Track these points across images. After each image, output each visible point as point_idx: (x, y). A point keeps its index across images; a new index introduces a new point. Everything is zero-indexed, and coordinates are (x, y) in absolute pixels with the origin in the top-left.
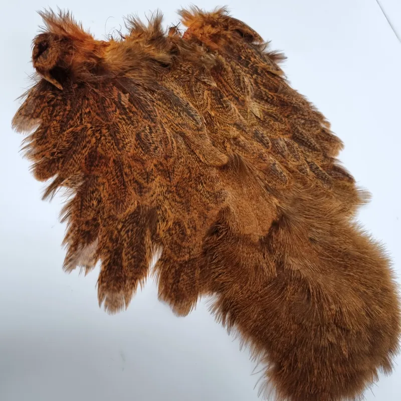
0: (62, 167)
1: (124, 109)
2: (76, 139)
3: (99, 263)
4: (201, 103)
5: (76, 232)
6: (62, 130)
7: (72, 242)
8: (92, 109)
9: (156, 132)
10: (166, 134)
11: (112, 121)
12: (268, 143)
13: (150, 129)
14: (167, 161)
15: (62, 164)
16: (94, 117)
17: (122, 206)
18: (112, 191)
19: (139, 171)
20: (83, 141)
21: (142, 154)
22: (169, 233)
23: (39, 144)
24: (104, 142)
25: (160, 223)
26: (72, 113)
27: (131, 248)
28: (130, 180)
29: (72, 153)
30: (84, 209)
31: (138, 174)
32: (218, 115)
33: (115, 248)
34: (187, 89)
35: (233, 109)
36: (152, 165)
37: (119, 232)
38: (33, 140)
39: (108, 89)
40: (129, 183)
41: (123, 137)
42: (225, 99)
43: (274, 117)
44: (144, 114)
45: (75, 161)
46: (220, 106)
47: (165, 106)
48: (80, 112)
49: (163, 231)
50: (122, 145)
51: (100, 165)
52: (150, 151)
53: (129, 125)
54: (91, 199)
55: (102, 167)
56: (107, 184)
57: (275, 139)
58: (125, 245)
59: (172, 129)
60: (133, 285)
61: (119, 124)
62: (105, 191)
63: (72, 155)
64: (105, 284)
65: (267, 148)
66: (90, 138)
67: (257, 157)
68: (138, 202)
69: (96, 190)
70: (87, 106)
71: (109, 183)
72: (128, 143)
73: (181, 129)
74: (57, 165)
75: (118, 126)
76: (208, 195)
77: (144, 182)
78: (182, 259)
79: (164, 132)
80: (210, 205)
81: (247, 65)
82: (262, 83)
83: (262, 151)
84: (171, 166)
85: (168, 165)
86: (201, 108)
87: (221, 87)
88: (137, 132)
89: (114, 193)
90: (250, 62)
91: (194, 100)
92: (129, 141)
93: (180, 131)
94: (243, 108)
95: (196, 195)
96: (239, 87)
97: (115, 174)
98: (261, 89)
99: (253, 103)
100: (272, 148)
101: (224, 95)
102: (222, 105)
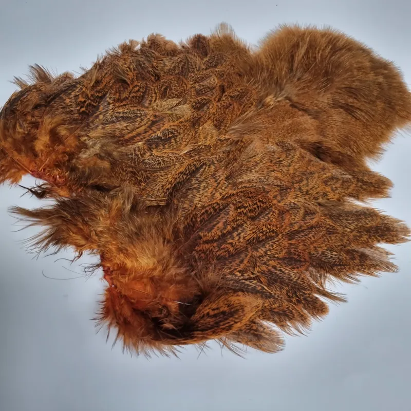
0: (309, 290)
1: (224, 235)
2: (276, 281)
3: (379, 245)
4: (175, 160)
5: (363, 267)
7: (372, 269)
8: (235, 269)
9: (240, 202)
10: (237, 193)
11: (245, 246)
12: (205, 99)
13: (239, 208)
14: (270, 191)
15: (306, 291)
16: (245, 265)
17: (331, 229)
18: (320, 239)
19: (293, 216)
20: (276, 273)
21: (274, 214)
22: (335, 190)
23: (293, 317)
24: (273, 251)
25: (329, 198)
26: (248, 289)
27: (360, 220)
28: (305, 223)
29: (292, 282)
30: (343, 263)
31: (296, 217)
32: (185, 143)
33: (365, 233)
34: (159, 174)
35: (172, 127)
36: (280, 204)
37: (352, 231)
38: (288, 323)
39: (203, 255)
40: (307, 224)
41: (262, 232)
42: (159, 134)
43: (166, 89)
44: (222, 215)
45: (299, 278)
46: (173, 140)
47: (198, 196)
48: (244, 281)
49: (334, 195)
50: (271, 233)
53: (244, 229)
54: (331, 257)
55: (299, 251)
56: (315, 245)
57: (197, 92)
58: (360, 224)
59: (225, 188)
60: (385, 217)
61: (248, 238)
62: (322, 246)
63: (294, 282)
64: (395, 238)
65: (211, 100)
66: (270, 268)
67: (228, 110)
68: (321, 216)
69: (323, 253)
70: (234, 274)
71: (314, 243)
72: (267, 227)
73: (222, 179)
74: (308, 295)
75: (250, 239)
76: (290, 156)
77: (302, 212)
78: (353, 180)
79: (236, 195)
80: (298, 155)
81: (94, 106)
82: (118, 94)
83: (219, 105)
84: (274, 188)
85: (274, 191)
86: (182, 161)
87: (141, 137)
88: (250, 220)
89: (322, 237)
90: (87, 103)
91: (173, 167)
92: (264, 227)
93: (226, 180)
94: (167, 118)
95: (294, 166)
96: (136, 118)
97: (304, 238)
98: (127, 96)
99: (155, 106)
100: (209, 97)
101: (153, 135)
102: (170, 138)
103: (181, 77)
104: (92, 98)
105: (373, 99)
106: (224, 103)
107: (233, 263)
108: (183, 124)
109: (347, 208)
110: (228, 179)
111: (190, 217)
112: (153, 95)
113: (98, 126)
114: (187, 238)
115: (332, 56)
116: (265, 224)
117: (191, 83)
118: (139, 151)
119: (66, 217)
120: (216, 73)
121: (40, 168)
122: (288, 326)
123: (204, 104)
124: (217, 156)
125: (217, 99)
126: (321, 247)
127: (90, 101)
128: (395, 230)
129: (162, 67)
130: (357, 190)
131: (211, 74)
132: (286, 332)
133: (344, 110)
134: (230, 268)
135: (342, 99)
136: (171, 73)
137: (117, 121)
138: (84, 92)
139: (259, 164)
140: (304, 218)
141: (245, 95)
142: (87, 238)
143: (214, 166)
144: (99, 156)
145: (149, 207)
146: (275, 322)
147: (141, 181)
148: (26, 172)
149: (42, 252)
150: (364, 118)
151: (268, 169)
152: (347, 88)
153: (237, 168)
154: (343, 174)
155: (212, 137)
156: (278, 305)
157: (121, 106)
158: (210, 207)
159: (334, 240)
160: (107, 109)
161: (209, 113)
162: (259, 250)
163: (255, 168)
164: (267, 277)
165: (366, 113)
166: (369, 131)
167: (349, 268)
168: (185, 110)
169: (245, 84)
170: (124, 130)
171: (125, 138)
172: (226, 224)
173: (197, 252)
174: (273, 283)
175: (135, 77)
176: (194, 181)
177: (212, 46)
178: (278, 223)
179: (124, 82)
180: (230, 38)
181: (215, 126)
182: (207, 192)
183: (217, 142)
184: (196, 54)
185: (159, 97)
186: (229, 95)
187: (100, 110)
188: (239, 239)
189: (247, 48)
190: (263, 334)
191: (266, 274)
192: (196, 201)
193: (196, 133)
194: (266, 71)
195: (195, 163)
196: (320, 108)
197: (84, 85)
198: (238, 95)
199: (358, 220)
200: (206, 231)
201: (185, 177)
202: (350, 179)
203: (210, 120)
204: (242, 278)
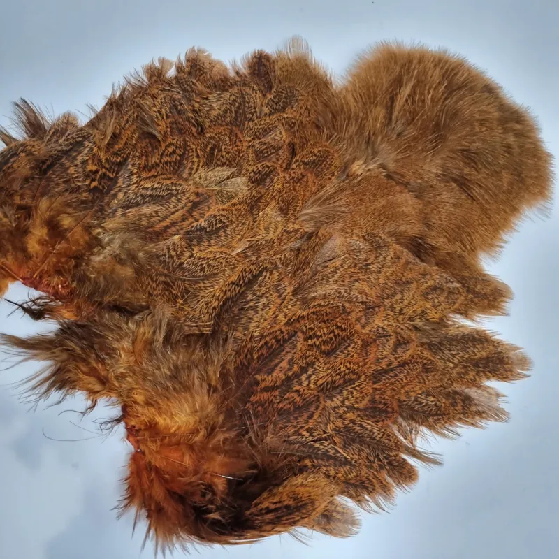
0: (395, 450)
1: (288, 379)
2: (354, 440)
3: (488, 383)
4: (224, 264)
5: (467, 415)
6: (346, 462)
7: (477, 418)
8: (302, 427)
10: (308, 315)
11: (317, 394)
12: (267, 166)
13: (310, 337)
14: (352, 311)
15: (392, 452)
16: (316, 421)
17: (428, 365)
18: (414, 379)
19: (380, 348)
20: (354, 429)
21: (356, 346)
22: (438, 306)
23: (374, 489)
24: (353, 400)
25: (429, 318)
27: (468, 350)
28: (396, 358)
29: (375, 441)
30: (440, 411)
31: (384, 349)
32: (239, 237)
33: (473, 368)
34: (202, 285)
35: (222, 212)
36: (364, 331)
37: (456, 366)
38: (367, 497)
39: (260, 408)
40: (399, 360)
41: (339, 374)
42: (203, 223)
43: (212, 149)
44: (287, 349)
45: (383, 435)
46: (221, 233)
47: (255, 319)
48: (312, 443)
49: (436, 313)
50: (351, 375)
51: (383, 401)
52: (347, 335)
53: (316, 369)
54: (427, 404)
55: (387, 398)
56: (407, 388)
57: (257, 155)
58: (467, 356)
59: (292, 306)
60: (499, 343)
61: (320, 382)
62: (415, 389)
63: (378, 441)
64: (509, 374)
65: (276, 168)
66: (347, 422)
67: (299, 185)
68: (417, 346)
69: (416, 400)
70: (300, 434)
71: (405, 386)
72: (346, 366)
73: (288, 293)
74: (394, 458)
75: (323, 384)
76: (381, 257)
77: (392, 342)
78: (461, 291)
79: (306, 319)
80: (392, 255)
81: (110, 179)
82: (144, 158)
83: (287, 176)
84: (358, 307)
85: (357, 310)
86: (234, 264)
87: (178, 228)
88: (324, 356)
89: (417, 376)
90: (100, 173)
91: (221, 274)
92: (342, 366)
93: (293, 295)
94: (214, 197)
95: (385, 273)
96: (170, 198)
97: (393, 380)
98: (158, 161)
99: (198, 179)
100: (273, 162)
101: (195, 224)
102: (218, 229)
103: (234, 128)
104: (107, 166)
105: (498, 169)
106: (294, 173)
107: (300, 419)
108: (236, 207)
109: (452, 332)
110: (296, 294)
111: (243, 352)
112: (195, 159)
113: (116, 211)
114: (239, 384)
115: (446, 99)
116: (343, 361)
117: (249, 139)
118: (174, 250)
119: (74, 350)
120: (283, 121)
121: (34, 274)
122: (367, 500)
123: (267, 175)
124: (283, 256)
125: (284, 166)
126: (414, 391)
127: (104, 170)
128: (510, 362)
129: (208, 111)
130: (466, 305)
131: (277, 123)
132: (363, 508)
133: (458, 185)
134: (295, 427)
135: (455, 168)
136: (220, 122)
137: (144, 203)
138: (95, 154)
139: (338, 269)
140: (395, 350)
141: (323, 161)
142: (104, 381)
143: (277, 272)
144: (117, 259)
145: (189, 335)
146: (351, 496)
147: (177, 296)
148: (15, 279)
149: (42, 400)
150: (484, 199)
151: (351, 277)
152: (464, 150)
153: (309, 277)
154: (450, 281)
155: (276, 228)
156: (355, 474)
157: (149, 178)
158: (271, 336)
159: (432, 382)
160: (129, 184)
161: (273, 189)
162: (334, 399)
163: (333, 276)
164: (343, 436)
165: (486, 191)
166: (489, 218)
167: (449, 418)
168: (240, 186)
169: (324, 143)
170: (154, 217)
171: (156, 229)
172: (291, 362)
173: (253, 405)
174: (350, 445)
175: (169, 129)
176: (250, 297)
177: (278, 73)
178: (361, 359)
179: (154, 137)
180: (305, 60)
181: (281, 209)
182: (267, 313)
183: (282, 235)
184: (256, 88)
185: (204, 163)
186: (301, 161)
187: (119, 185)
188: (308, 385)
189: (328, 78)
190: (334, 514)
191: (341, 432)
192: (252, 326)
193: (254, 222)
194: (354, 123)
195: (252, 267)
196: (426, 182)
197: (94, 143)
198: (314, 160)
199: (464, 349)
200: (265, 373)
201: (237, 289)
202: (458, 288)
203: (274, 201)
204: (310, 439)
